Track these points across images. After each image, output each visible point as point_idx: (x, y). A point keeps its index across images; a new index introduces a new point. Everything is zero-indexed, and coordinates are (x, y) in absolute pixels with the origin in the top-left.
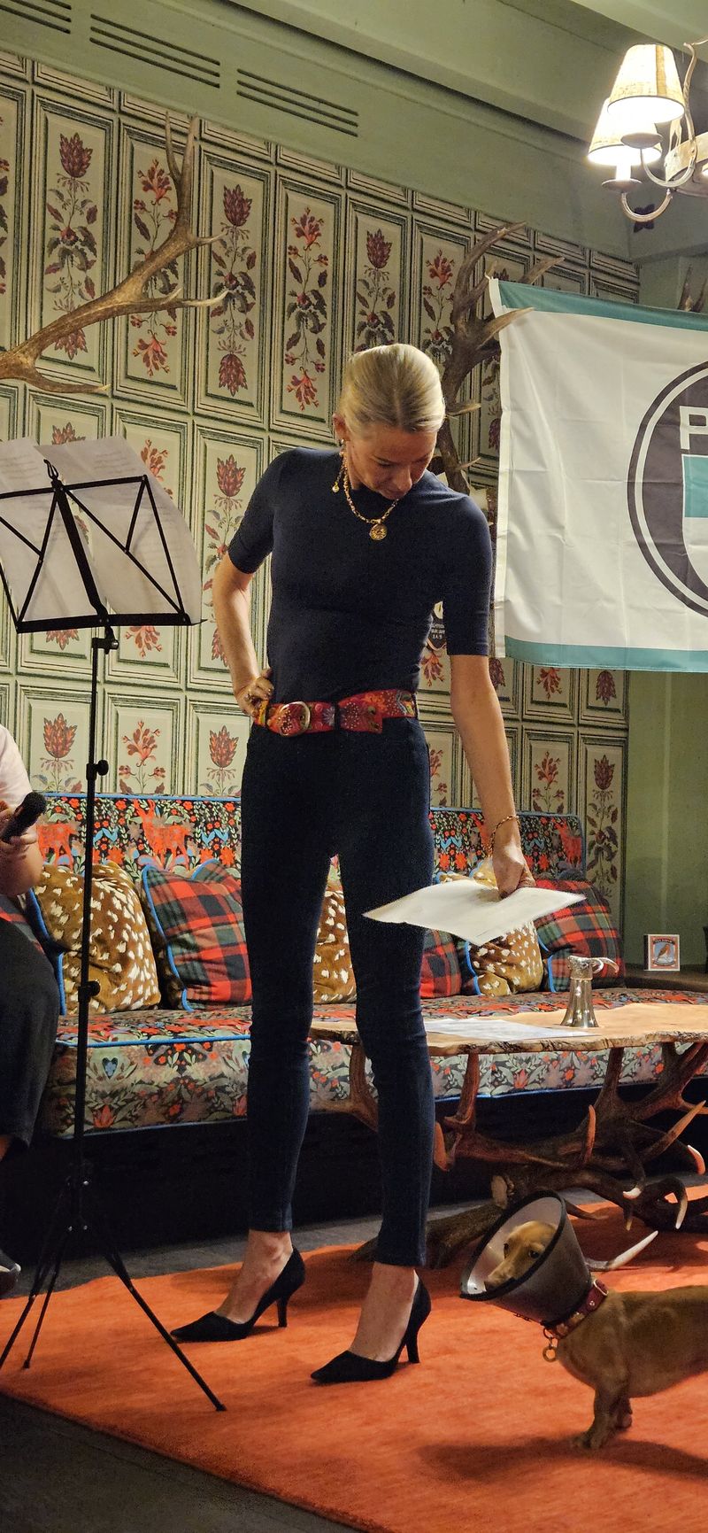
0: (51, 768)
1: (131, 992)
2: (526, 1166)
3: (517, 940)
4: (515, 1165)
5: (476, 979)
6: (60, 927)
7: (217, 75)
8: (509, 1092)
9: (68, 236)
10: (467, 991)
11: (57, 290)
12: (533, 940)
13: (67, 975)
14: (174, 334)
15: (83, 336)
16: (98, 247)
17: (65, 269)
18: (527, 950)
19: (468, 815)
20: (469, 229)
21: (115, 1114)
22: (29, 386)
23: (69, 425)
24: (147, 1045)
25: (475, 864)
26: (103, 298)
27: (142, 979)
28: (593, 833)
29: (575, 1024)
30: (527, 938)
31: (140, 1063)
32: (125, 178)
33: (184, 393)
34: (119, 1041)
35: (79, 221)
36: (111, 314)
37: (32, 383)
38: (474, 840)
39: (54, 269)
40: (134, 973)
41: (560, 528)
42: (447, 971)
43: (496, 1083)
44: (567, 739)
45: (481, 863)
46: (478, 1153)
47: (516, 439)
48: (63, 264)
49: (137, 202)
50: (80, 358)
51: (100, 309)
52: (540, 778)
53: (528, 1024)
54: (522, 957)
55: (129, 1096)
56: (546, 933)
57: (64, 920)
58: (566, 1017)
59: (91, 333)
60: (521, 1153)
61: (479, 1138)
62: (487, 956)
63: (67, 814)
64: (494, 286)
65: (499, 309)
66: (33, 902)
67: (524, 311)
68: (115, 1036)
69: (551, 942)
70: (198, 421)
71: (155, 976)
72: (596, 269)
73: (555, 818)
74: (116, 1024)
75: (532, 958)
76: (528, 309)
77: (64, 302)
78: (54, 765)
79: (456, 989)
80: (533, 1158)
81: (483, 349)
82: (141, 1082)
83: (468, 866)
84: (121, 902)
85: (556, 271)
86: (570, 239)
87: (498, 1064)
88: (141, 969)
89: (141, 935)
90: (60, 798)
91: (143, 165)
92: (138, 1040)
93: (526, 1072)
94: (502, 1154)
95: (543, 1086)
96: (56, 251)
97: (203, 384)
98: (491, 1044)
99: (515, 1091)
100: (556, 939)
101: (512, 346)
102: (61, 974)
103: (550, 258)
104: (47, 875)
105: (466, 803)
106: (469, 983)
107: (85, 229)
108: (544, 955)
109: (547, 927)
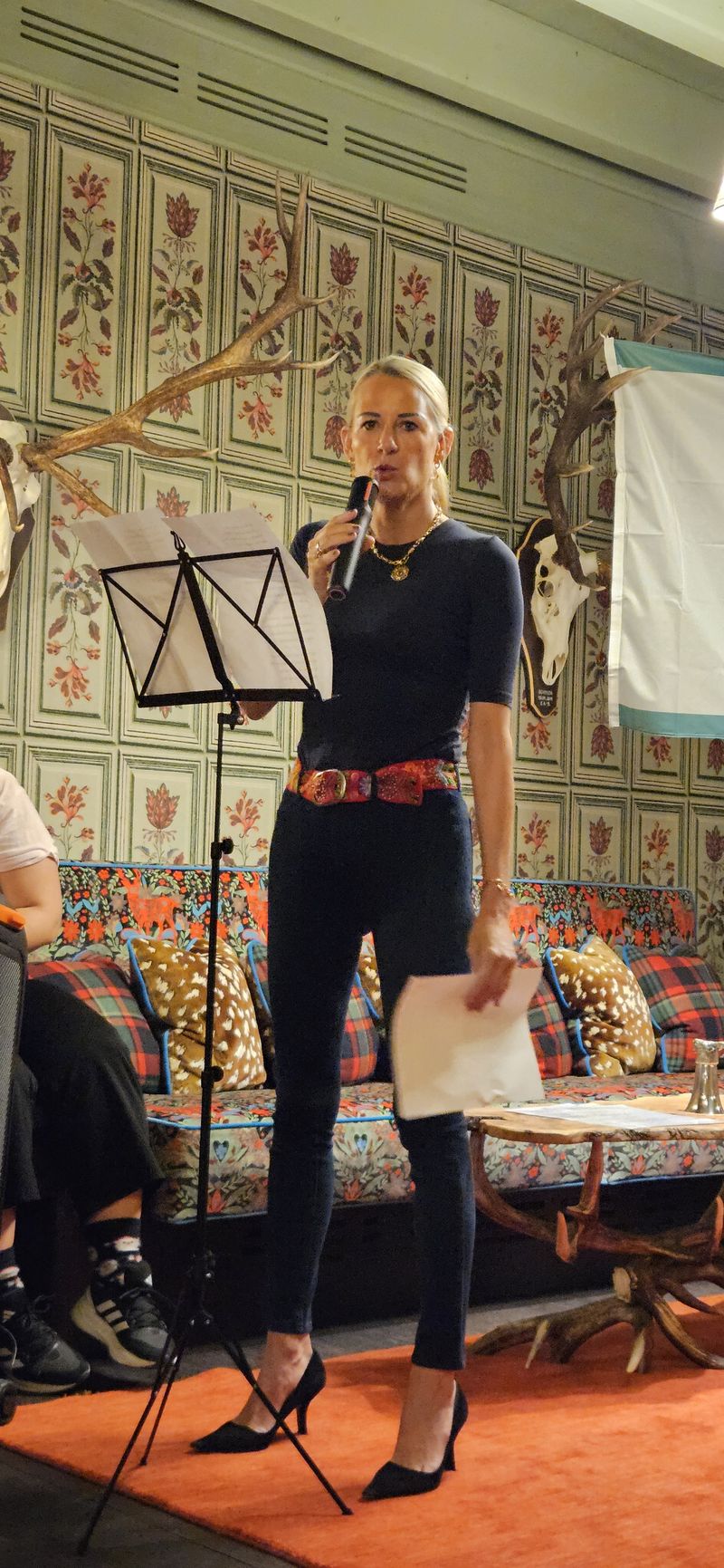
0: (154, 839)
1: (237, 1072)
2: (648, 1259)
3: (630, 1019)
4: (635, 1256)
5: (587, 1059)
6: (165, 1003)
7: (325, 132)
8: (627, 1178)
9: (174, 297)
10: (578, 1071)
11: (162, 352)
12: (646, 1018)
13: (172, 1053)
14: (279, 395)
15: (188, 398)
16: (204, 308)
17: (171, 331)
18: (640, 1029)
19: (577, 888)
20: (578, 285)
21: (226, 1199)
22: (134, 450)
23: (173, 489)
24: (258, 1127)
25: (585, 939)
26: (210, 360)
27: (248, 1057)
28: (704, 907)
29: (700, 1110)
30: (640, 1017)
31: (251, 1146)
32: (231, 237)
33: (290, 456)
34: (230, 1123)
35: (185, 281)
36: (217, 377)
37: (139, 447)
38: (584, 914)
39: (160, 330)
40: (240, 1051)
41: (677, 593)
42: (558, 1051)
43: (613, 1169)
44: (678, 809)
45: (591, 938)
46: (601, 1244)
47: (631, 502)
48: (168, 325)
49: (243, 262)
50: (185, 420)
51: (208, 371)
52: (650, 850)
53: (651, 1109)
54: (635, 1037)
55: (240, 1181)
56: (660, 1012)
57: (169, 996)
58: (691, 1103)
59: (197, 397)
60: (644, 1244)
61: (602, 1229)
62: (599, 1036)
63: (171, 887)
64: (609, 344)
65: (614, 369)
66: (138, 978)
67: (640, 370)
68: (226, 1118)
69: (665, 1020)
70: (303, 484)
71: (260, 1054)
72: (709, 326)
73: (667, 891)
74: (226, 1104)
75: (645, 1037)
76: (645, 369)
77: (170, 364)
78: (156, 836)
79: (568, 1070)
80: (656, 1250)
81: (596, 409)
82: (252, 1166)
83: (577, 941)
84: (227, 978)
85: (670, 329)
86: (681, 294)
87: (614, 1149)
88: (247, 1047)
89: (247, 1012)
90: (164, 870)
91: (249, 224)
92: (250, 1122)
93: (643, 1158)
94: (624, 1245)
95: (662, 1172)
96: (162, 312)
97: (309, 447)
98: (617, 1131)
99: (633, 1177)
100: (670, 1018)
101: (627, 406)
102: (166, 1052)
103: (666, 316)
104: (152, 950)
105: (574, 876)
106: (580, 1063)
107: (191, 290)
108: (657, 1034)
109: (659, 1005)
